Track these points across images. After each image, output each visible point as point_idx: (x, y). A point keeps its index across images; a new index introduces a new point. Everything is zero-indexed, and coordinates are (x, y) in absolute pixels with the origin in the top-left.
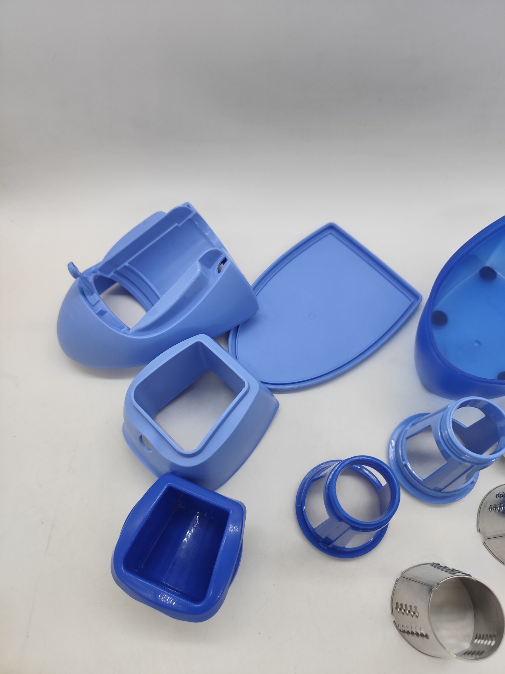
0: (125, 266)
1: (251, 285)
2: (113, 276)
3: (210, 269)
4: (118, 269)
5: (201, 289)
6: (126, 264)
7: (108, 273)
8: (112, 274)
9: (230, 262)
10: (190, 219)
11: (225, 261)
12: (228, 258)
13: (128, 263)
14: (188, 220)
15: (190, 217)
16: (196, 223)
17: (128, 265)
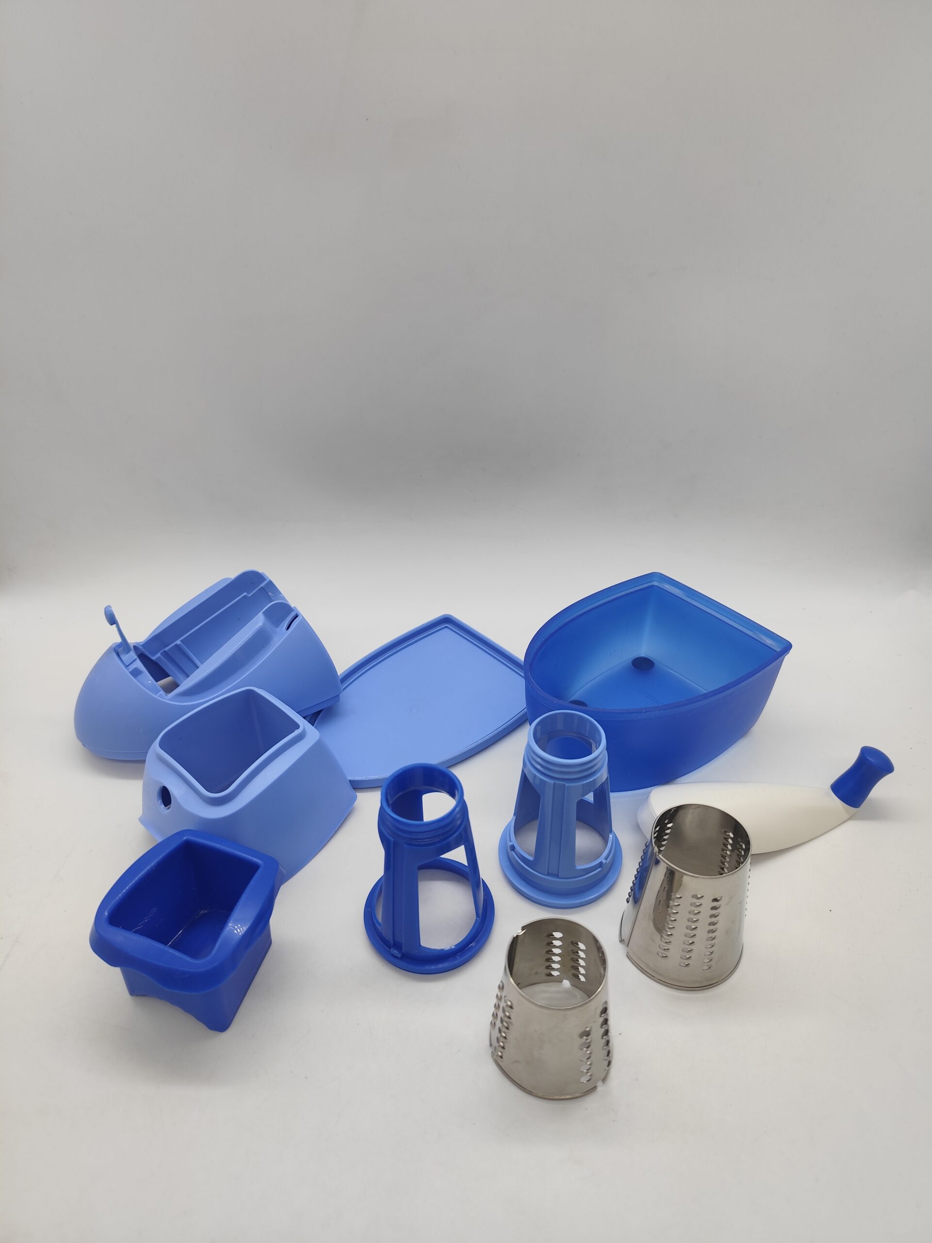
0: (176, 645)
1: (339, 675)
2: (159, 658)
3: (277, 629)
4: (166, 649)
5: (264, 647)
6: (178, 642)
7: (154, 654)
8: (159, 655)
9: (301, 618)
10: (262, 587)
11: (296, 616)
12: (298, 614)
13: (181, 641)
14: (260, 589)
15: (262, 585)
16: (270, 593)
17: (180, 644)
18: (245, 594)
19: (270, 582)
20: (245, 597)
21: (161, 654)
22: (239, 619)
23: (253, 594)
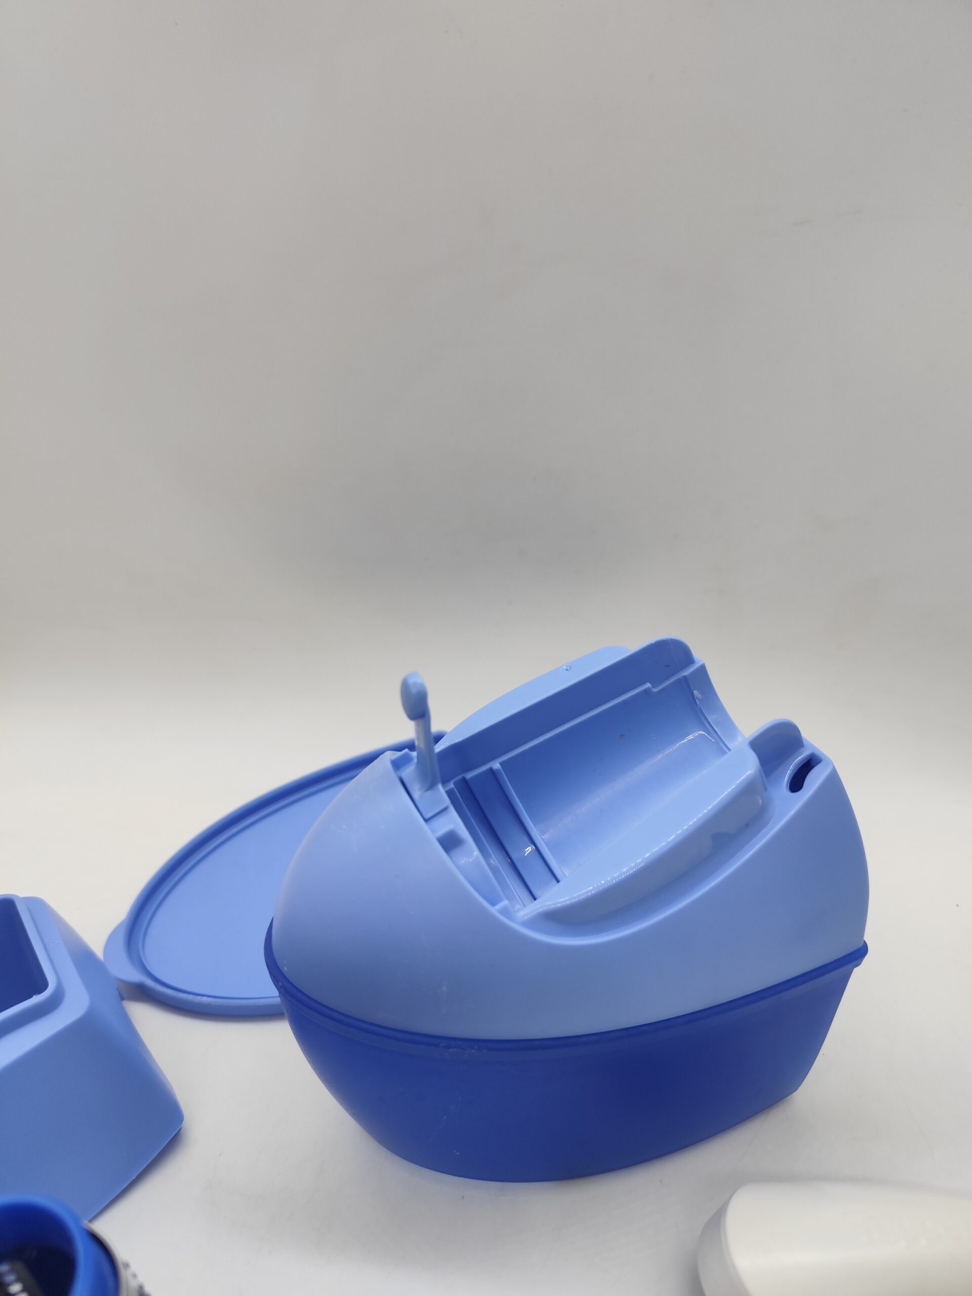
0: (493, 771)
6: (496, 765)
9: (827, 770)
10: (685, 677)
12: (820, 757)
13: (500, 764)
14: (679, 681)
15: (687, 672)
16: (695, 692)
17: (498, 770)
18: (648, 685)
19: (703, 669)
20: (646, 692)
21: (454, 784)
22: (622, 735)
23: (663, 689)
